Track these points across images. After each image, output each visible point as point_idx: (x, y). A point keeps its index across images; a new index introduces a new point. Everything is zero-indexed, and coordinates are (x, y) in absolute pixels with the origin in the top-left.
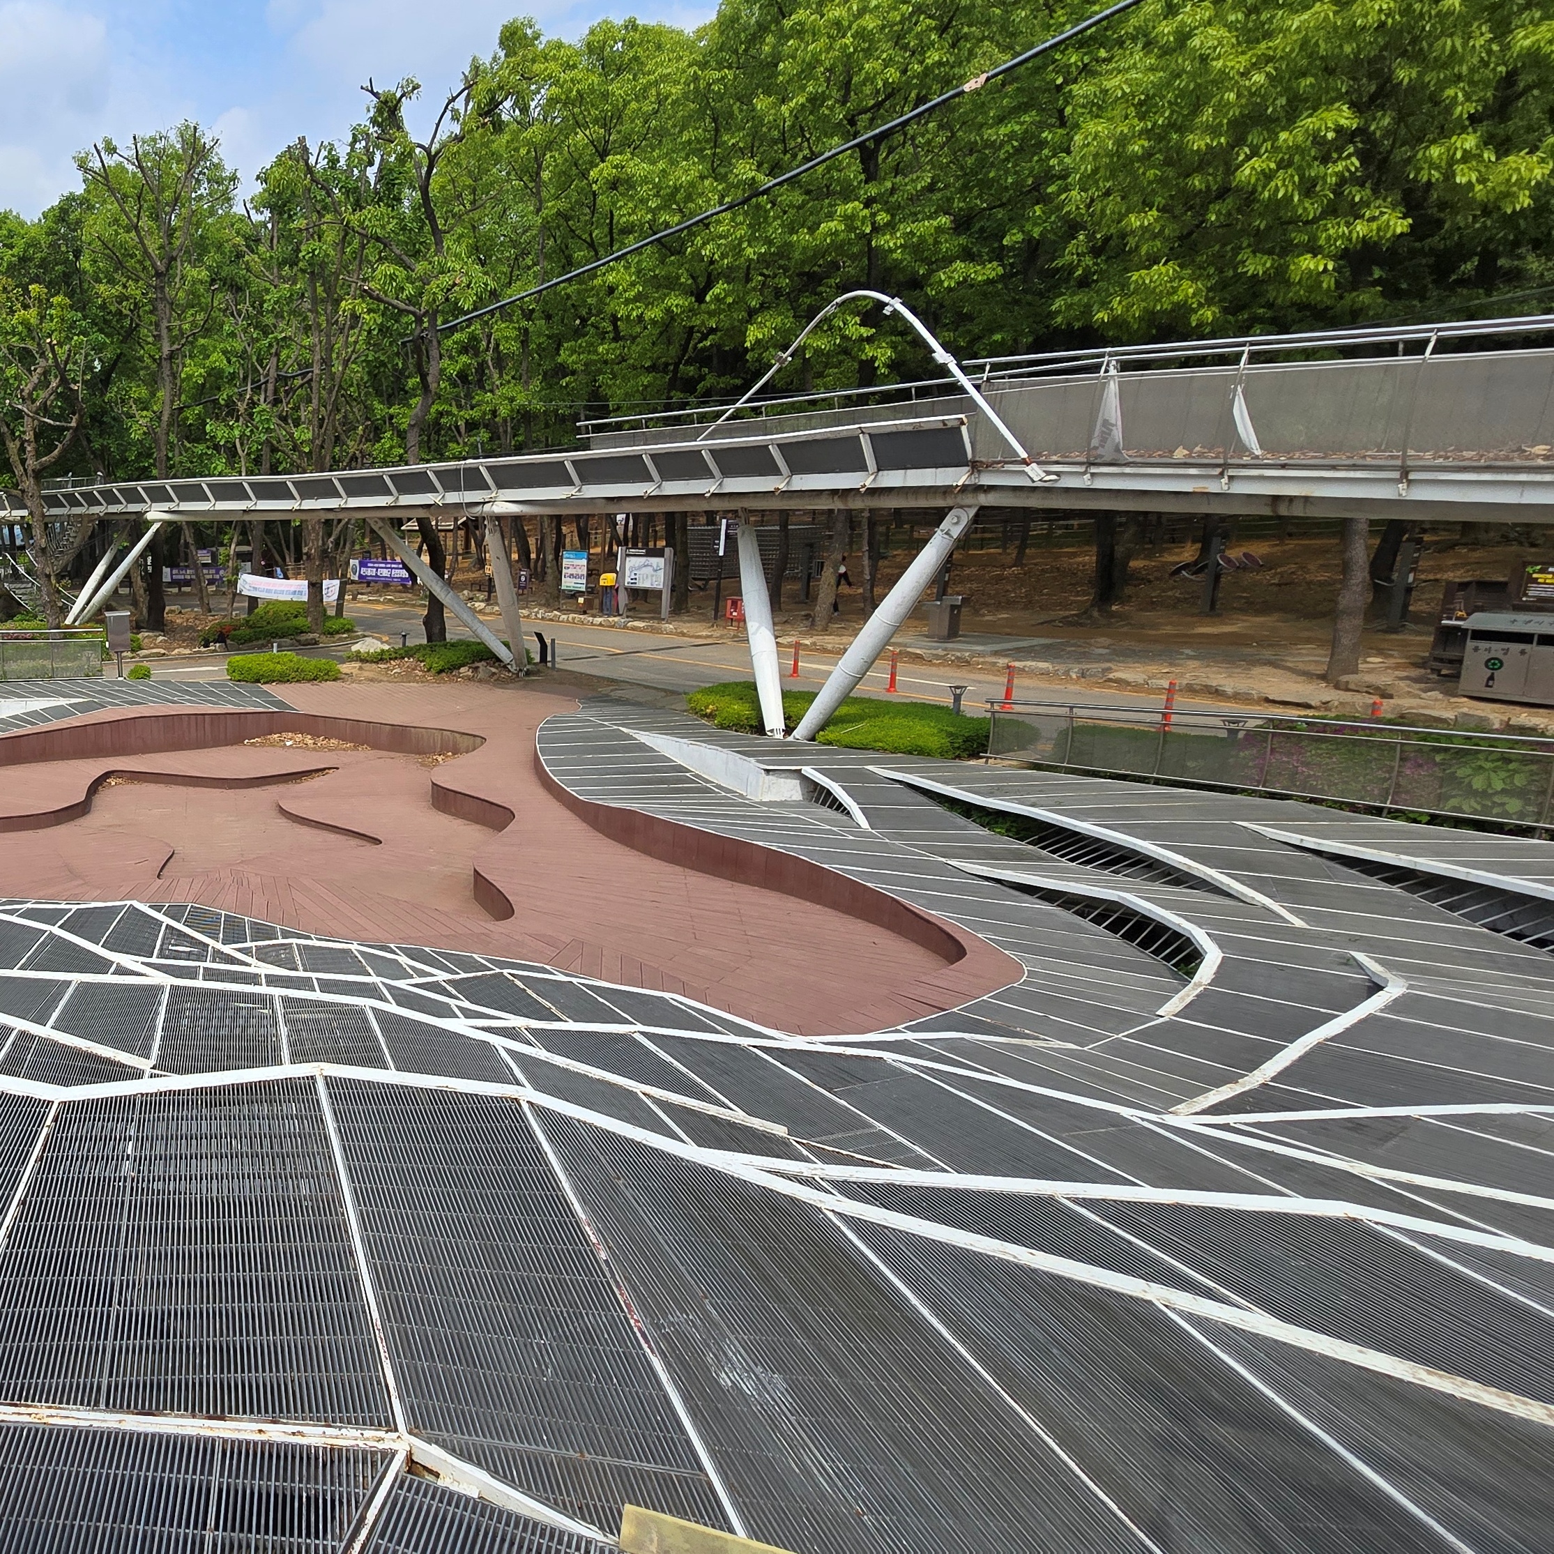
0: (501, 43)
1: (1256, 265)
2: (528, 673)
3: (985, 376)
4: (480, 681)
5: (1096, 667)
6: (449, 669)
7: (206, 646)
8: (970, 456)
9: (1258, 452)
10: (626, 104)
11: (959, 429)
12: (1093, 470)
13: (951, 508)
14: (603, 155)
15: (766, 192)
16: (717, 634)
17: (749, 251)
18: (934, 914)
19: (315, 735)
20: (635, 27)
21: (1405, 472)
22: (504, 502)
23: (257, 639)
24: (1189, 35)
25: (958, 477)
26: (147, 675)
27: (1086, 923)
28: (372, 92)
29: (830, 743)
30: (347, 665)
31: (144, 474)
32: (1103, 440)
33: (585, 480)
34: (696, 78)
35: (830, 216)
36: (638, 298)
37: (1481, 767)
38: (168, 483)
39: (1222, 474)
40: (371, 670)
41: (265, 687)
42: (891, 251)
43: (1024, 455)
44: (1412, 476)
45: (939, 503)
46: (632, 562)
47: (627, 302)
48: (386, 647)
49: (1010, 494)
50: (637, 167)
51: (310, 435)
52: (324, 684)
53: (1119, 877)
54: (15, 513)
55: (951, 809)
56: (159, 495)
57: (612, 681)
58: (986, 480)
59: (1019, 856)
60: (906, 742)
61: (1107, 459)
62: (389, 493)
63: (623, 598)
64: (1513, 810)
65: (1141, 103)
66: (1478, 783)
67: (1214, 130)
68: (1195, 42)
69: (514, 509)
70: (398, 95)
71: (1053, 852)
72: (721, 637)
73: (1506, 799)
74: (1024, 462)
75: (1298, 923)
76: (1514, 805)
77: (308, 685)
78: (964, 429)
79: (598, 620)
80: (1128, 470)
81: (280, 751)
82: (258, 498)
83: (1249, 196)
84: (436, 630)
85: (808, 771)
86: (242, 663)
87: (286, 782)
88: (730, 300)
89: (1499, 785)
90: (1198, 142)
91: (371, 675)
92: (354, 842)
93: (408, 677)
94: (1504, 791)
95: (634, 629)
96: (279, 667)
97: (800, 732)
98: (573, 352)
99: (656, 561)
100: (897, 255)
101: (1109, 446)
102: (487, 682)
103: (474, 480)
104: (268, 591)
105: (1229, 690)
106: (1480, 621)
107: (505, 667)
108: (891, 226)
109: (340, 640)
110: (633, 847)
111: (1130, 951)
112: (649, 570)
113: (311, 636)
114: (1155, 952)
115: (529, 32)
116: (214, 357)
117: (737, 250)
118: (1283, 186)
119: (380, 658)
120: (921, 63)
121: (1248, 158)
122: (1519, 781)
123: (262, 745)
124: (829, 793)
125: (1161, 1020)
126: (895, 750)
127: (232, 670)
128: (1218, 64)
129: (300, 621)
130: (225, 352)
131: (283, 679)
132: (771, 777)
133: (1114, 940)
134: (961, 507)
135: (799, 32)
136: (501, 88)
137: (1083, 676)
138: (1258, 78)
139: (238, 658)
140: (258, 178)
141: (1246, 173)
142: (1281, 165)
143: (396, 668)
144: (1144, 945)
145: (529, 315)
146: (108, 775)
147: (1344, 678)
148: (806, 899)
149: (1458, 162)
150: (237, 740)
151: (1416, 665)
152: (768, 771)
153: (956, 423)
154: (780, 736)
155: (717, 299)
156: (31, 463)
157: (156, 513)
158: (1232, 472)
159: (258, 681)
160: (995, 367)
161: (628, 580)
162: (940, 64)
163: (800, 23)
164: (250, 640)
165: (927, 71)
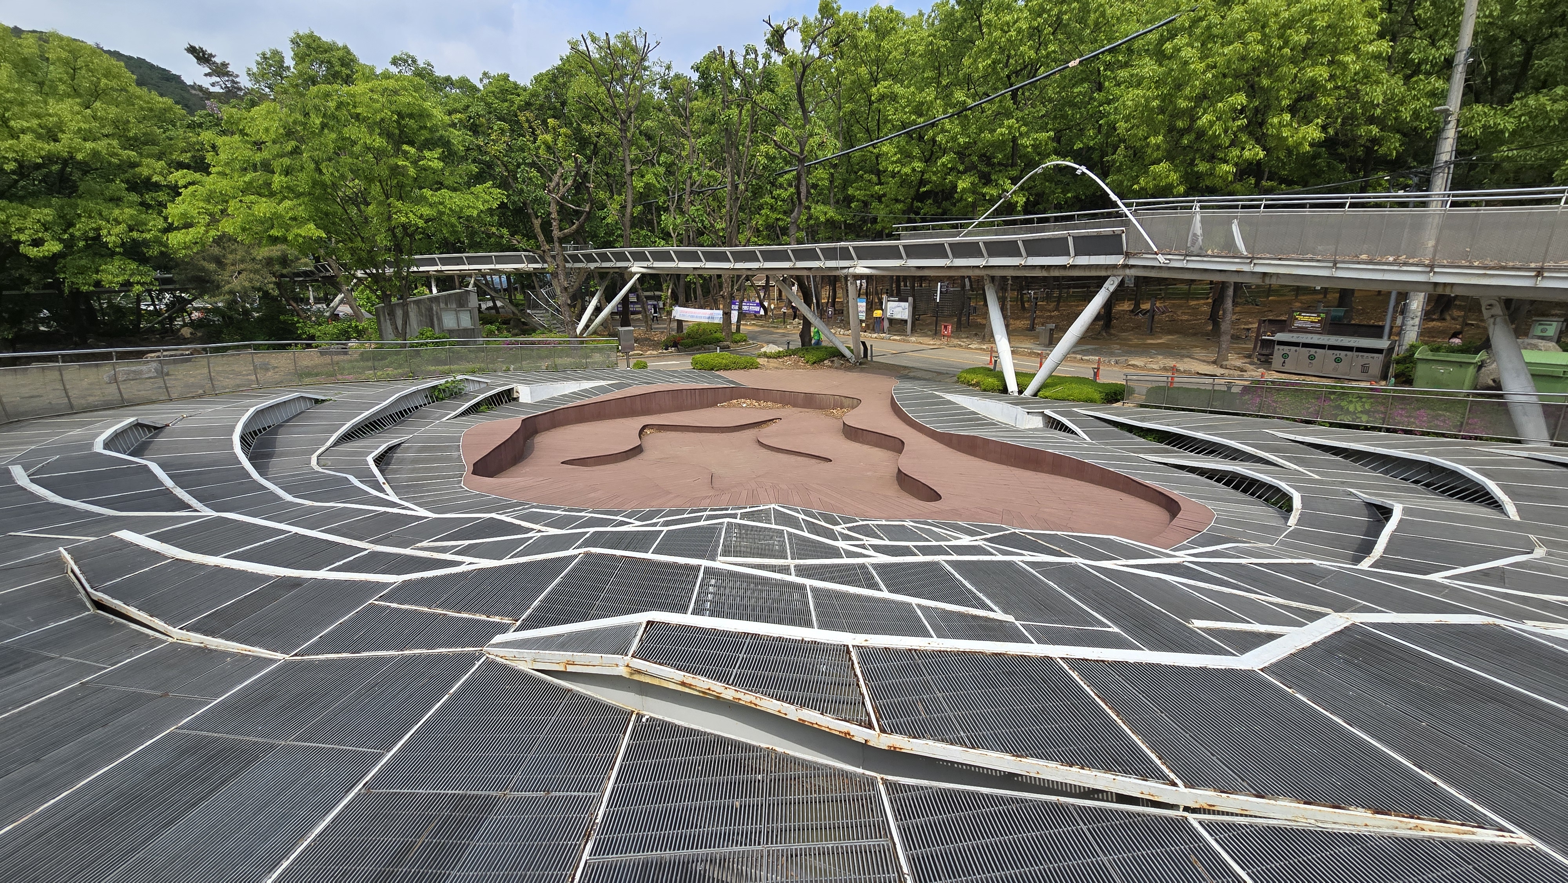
0: (820, 10)
1: (1202, 167)
2: (860, 364)
3: (1134, 208)
4: (836, 368)
5: (1123, 359)
6: (818, 362)
7: (666, 349)
8: (1125, 249)
9: (1245, 253)
10: (890, 53)
11: (1120, 235)
12: (1188, 258)
13: (1109, 277)
14: (876, 81)
15: (970, 109)
16: (938, 342)
17: (961, 140)
18: (1148, 482)
19: (758, 400)
20: (892, 11)
21: (1335, 263)
22: (861, 267)
23: (696, 345)
24: (1179, 50)
25: (1119, 260)
26: (645, 367)
27: (1212, 482)
28: (770, 24)
29: (1046, 398)
30: (762, 359)
31: (610, 245)
32: (1193, 243)
33: (909, 256)
34: (931, 43)
35: (1001, 126)
36: (898, 161)
37: (1351, 401)
38: (627, 250)
39: (1251, 262)
40: (774, 363)
41: (717, 373)
42: (1027, 147)
43: (1155, 250)
44: (1338, 265)
45: (1103, 273)
46: (890, 304)
47: (893, 163)
48: (781, 349)
49: (1142, 270)
50: (898, 89)
51: (724, 225)
52: (750, 371)
53: (1217, 459)
54: (530, 266)
55: (1122, 429)
56: (640, 257)
57: (905, 368)
58: (1132, 262)
59: (1167, 451)
60: (1083, 397)
61: (1195, 253)
62: (790, 260)
63: (886, 324)
64: (1364, 420)
65: (1157, 81)
66: (1351, 408)
67: (1190, 99)
68: (1183, 54)
69: (867, 271)
70: (785, 28)
71: (1180, 448)
72: (941, 345)
73: (1361, 415)
74: (1156, 254)
75: (1317, 477)
76: (1364, 418)
77: (742, 371)
78: (1124, 235)
79: (875, 335)
80: (1205, 259)
81: (741, 410)
82: (706, 261)
83: (1201, 134)
84: (807, 340)
85: (1048, 412)
86: (701, 359)
87: (753, 427)
88: (950, 166)
89: (1359, 409)
90: (1183, 104)
91: (775, 365)
92: (814, 461)
93: (796, 366)
94: (1361, 412)
95: (894, 340)
96: (724, 361)
97: (1028, 392)
98: (857, 189)
99: (903, 304)
100: (1029, 150)
101: (1197, 246)
102: (841, 369)
103: (845, 254)
104: (693, 317)
105: (1182, 369)
106: (1280, 336)
107: (848, 360)
108: (1027, 134)
109: (742, 346)
110: (975, 456)
111: (1239, 495)
112: (900, 309)
113: (726, 343)
114: (1252, 494)
115: (835, 6)
116: (648, 176)
117: (954, 139)
118: (1218, 128)
119: (778, 356)
120: (1045, 50)
121: (1203, 115)
122: (1367, 407)
123: (729, 406)
124: (1063, 425)
125: (1291, 529)
126: (1080, 400)
127: (695, 363)
128: (1193, 67)
129: (718, 335)
130: (655, 174)
131: (726, 368)
132: (1030, 416)
133: (1229, 490)
134: (1114, 276)
135: (989, 25)
136: (844, 32)
137: (1117, 363)
138: (1209, 75)
139: (698, 356)
140: (692, 67)
141: (1204, 120)
142: (1218, 119)
143: (789, 361)
144: (1245, 491)
145: (835, 166)
146: (644, 427)
147: (1225, 363)
148: (1075, 479)
149: (1284, 126)
150: (713, 404)
151: (1246, 357)
152: (1028, 413)
153: (1120, 232)
154: (1017, 394)
155: (943, 164)
156: (556, 233)
157: (637, 268)
158: (1255, 261)
159: (712, 369)
160: (1138, 204)
161: (888, 314)
162: (1054, 52)
163: (989, 20)
164: (692, 346)
165: (1049, 54)
